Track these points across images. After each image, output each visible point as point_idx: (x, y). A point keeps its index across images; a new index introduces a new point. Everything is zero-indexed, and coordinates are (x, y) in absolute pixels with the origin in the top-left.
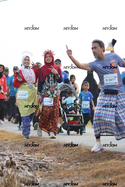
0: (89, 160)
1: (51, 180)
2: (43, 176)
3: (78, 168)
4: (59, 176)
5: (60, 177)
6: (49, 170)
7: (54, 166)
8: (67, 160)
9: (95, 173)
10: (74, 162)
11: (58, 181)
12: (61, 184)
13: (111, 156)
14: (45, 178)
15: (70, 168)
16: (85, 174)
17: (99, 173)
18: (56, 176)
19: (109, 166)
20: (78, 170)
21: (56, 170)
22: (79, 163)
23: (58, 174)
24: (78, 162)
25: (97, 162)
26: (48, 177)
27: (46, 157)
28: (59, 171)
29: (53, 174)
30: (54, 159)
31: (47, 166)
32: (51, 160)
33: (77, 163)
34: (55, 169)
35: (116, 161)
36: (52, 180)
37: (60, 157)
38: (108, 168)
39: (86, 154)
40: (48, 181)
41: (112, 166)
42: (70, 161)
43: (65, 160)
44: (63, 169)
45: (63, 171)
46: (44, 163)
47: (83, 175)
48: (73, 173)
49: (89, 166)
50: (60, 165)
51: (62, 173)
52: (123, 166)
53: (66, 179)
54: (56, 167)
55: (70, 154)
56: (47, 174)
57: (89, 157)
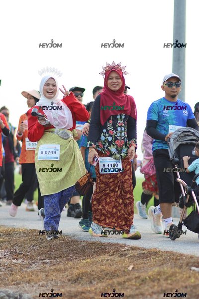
0: (65, 255)
3: (45, 267)
4: (13, 281)
5: (16, 282)
7: (5, 265)
8: (28, 255)
9: (74, 275)
10: (39, 258)
11: (12, 288)
12: (17, 292)
13: (102, 249)
15: (33, 267)
16: (57, 277)
17: (81, 275)
18: (8, 280)
19: (99, 264)
20: (46, 271)
21: (9, 271)
22: (47, 261)
23: (11, 278)
24: (47, 258)
25: (78, 259)
28: (14, 272)
29: (3, 277)
30: (6, 254)
32: (0, 256)
33: (44, 259)
34: (6, 269)
35: (110, 257)
36: (1, 286)
37: (15, 250)
38: (97, 267)
39: (59, 247)
41: (103, 265)
42: (33, 257)
43: (24, 255)
44: (21, 270)
45: (19, 273)
47: (54, 278)
48: (38, 276)
49: (64, 265)
50: (16, 263)
51: (19, 276)
52: (122, 265)
53: (24, 285)
54: (9, 265)
55: (34, 246)
57: (66, 250)
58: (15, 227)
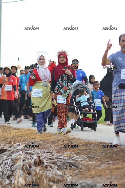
0: (122, 158)
1: (81, 179)
2: (72, 175)
3: (109, 167)
4: (90, 175)
5: (91, 176)
6: (79, 169)
7: (85, 166)
8: (98, 159)
10: (105, 160)
11: (90, 180)
12: (93, 183)
14: (75, 177)
15: (102, 166)
16: (117, 173)
18: (87, 175)
20: (110, 169)
21: (87, 169)
22: (110, 162)
23: (89, 173)
24: (110, 160)
26: (78, 176)
27: (76, 156)
28: (90, 170)
29: (83, 173)
30: (85, 158)
31: (77, 165)
32: (81, 159)
33: (108, 161)
34: (85, 168)
36: (83, 179)
37: (91, 155)
39: (118, 153)
40: (78, 180)
42: (102, 160)
43: (96, 159)
44: (95, 168)
45: (94, 170)
46: (74, 162)
47: (115, 173)
48: (105, 172)
49: (122, 165)
50: (91, 164)
51: (93, 172)
53: (97, 178)
54: (87, 165)
55: (102, 153)
56: (77, 173)
57: (122, 155)
58: (89, 140)
